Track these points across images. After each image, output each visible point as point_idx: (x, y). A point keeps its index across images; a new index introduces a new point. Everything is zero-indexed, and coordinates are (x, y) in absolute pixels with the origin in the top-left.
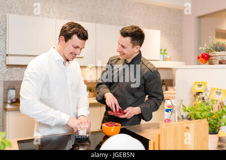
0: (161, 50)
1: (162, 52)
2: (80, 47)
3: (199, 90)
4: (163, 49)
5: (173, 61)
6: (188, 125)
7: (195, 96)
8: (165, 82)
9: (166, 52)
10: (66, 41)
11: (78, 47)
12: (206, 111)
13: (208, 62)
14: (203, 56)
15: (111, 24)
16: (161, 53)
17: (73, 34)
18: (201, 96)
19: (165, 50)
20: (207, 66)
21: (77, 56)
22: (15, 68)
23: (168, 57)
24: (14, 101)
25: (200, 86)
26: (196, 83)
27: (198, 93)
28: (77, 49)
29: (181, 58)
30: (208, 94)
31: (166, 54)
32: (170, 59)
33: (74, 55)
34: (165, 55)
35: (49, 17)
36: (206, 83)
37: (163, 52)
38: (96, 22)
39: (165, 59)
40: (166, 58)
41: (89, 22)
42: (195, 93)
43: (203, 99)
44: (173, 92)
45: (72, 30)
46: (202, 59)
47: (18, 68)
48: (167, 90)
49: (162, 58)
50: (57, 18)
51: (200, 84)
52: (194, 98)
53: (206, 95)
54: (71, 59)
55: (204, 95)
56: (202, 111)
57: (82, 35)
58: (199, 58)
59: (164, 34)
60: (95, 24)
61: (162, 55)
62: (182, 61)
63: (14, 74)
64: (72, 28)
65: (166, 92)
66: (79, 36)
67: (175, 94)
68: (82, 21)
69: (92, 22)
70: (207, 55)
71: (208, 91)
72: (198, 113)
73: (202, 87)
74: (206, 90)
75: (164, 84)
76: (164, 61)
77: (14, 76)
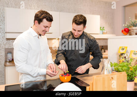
0: (101, 28)
1: (102, 28)
2: (49, 26)
3: (122, 52)
4: (102, 27)
5: (108, 34)
6: (113, 76)
7: (120, 56)
8: (103, 47)
9: (104, 29)
10: (39, 23)
11: (47, 27)
12: (125, 66)
13: (128, 34)
14: (125, 30)
17: (43, 19)
18: (123, 56)
19: (103, 28)
20: (128, 36)
21: (47, 32)
22: (11, 41)
23: (105, 32)
24: (11, 60)
25: (123, 49)
26: (120, 47)
27: (122, 54)
28: (47, 28)
29: (113, 32)
30: (128, 54)
31: (104, 30)
32: (106, 33)
33: (45, 32)
34: (103, 31)
35: (31, 9)
36: (127, 47)
37: (102, 29)
38: (60, 11)
39: (103, 33)
41: (56, 11)
42: (120, 54)
43: (125, 58)
44: (107, 53)
45: (42, 16)
46: (124, 32)
48: (105, 52)
49: (101, 32)
51: (123, 48)
52: (119, 57)
53: (127, 55)
54: (43, 35)
55: (125, 55)
56: (123, 66)
57: (49, 18)
58: (122, 31)
59: (102, 17)
61: (101, 31)
62: (114, 34)
63: (11, 44)
64: (42, 15)
65: (104, 53)
66: (47, 20)
68: (51, 11)
69: (58, 11)
70: (128, 29)
71: (128, 53)
72: (120, 68)
73: (124, 50)
74: (127, 52)
75: (103, 48)
76: (102, 34)
77: (11, 45)
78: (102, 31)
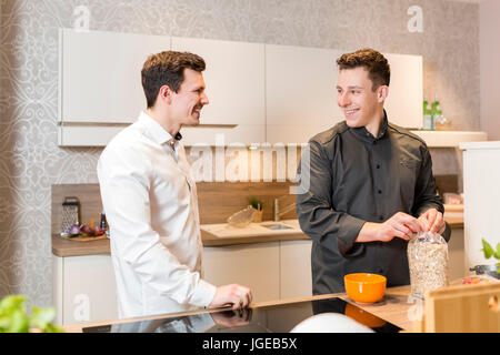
0: (425, 103)
1: (429, 107)
4: (431, 101)
9: (438, 108)
15: (301, 44)
16: (426, 112)
19: (437, 103)
22: (79, 154)
23: (444, 120)
24: (76, 231)
31: (440, 113)
32: (450, 126)
34: (437, 116)
35: (154, 33)
37: (431, 108)
38: (266, 42)
39: (434, 126)
40: (438, 124)
41: (249, 41)
44: (458, 207)
47: (85, 154)
49: (429, 122)
50: (173, 35)
60: (263, 45)
61: (429, 116)
63: (76, 167)
67: (462, 211)
69: (255, 41)
76: (432, 130)
77: (76, 173)
78: (432, 119)
